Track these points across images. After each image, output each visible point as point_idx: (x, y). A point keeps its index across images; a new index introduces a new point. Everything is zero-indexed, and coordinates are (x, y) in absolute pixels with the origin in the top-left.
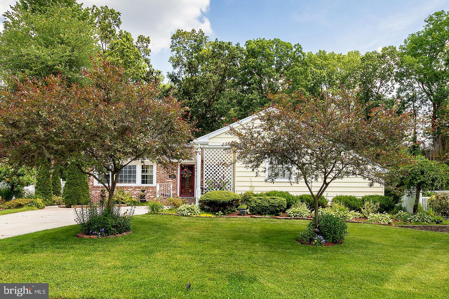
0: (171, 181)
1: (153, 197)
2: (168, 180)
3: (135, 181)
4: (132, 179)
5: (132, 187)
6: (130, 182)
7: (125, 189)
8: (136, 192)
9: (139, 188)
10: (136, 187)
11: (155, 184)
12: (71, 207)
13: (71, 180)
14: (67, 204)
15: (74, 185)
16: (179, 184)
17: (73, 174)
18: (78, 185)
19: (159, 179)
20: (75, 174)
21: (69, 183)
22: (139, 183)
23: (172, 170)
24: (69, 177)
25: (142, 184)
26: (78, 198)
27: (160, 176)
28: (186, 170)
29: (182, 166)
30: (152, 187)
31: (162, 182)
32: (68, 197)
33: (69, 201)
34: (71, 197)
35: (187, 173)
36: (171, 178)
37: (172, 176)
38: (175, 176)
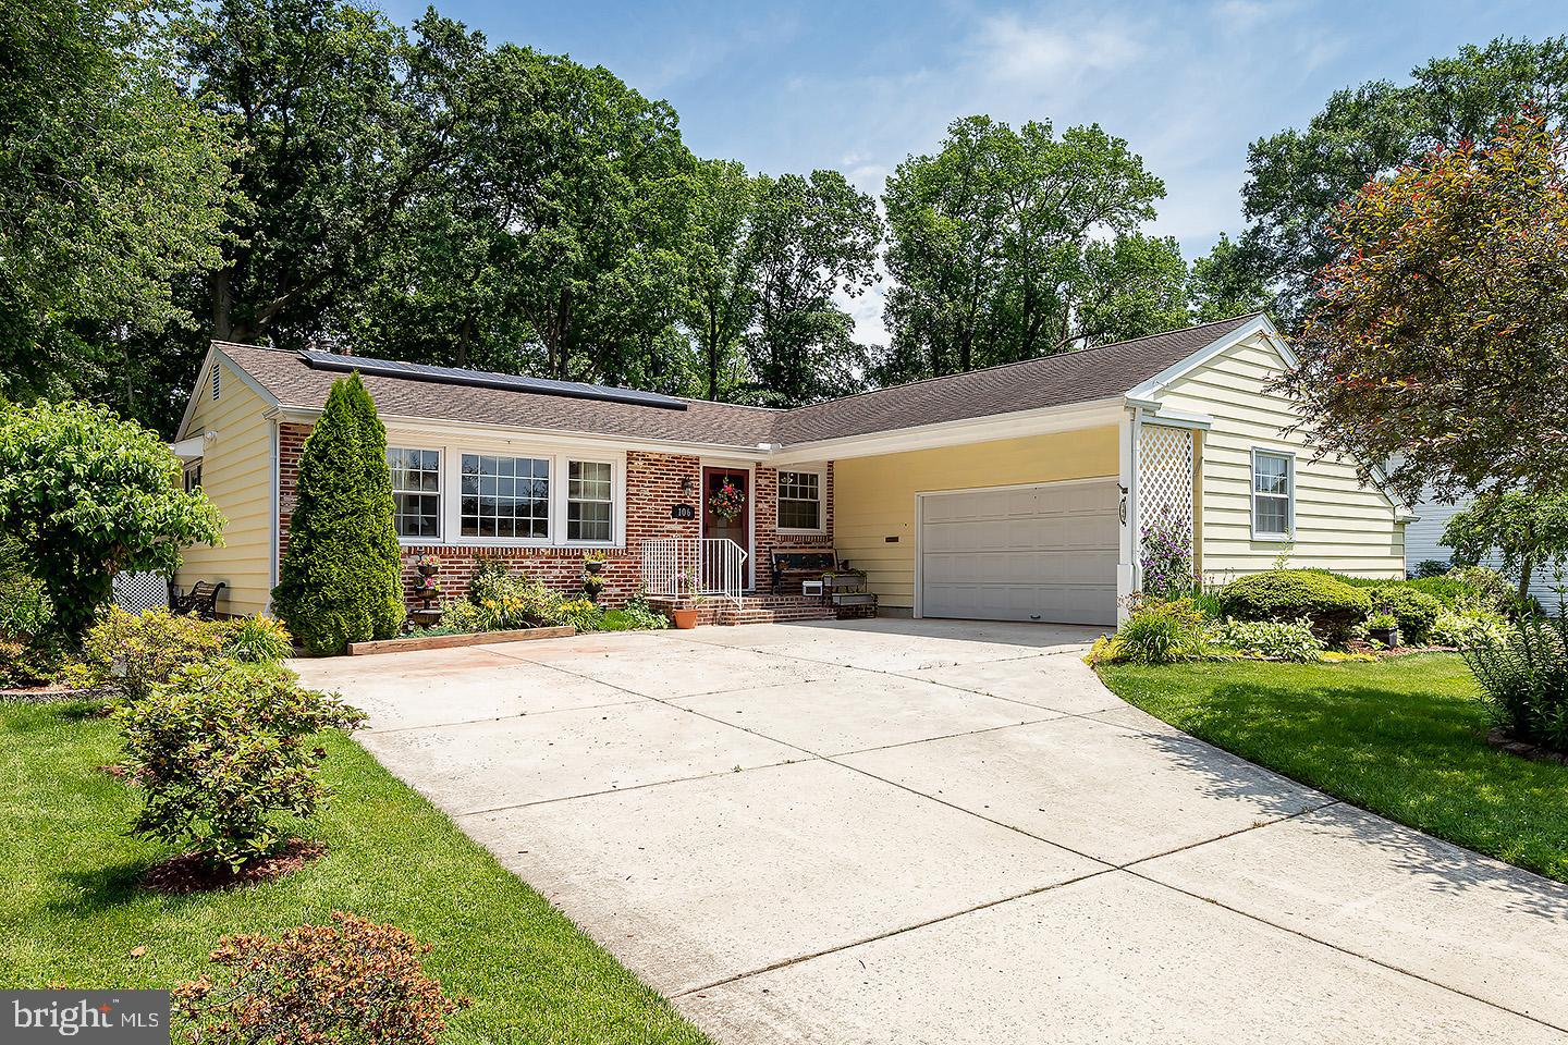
0: (680, 528)
1: (617, 590)
2: (669, 527)
3: (542, 528)
4: (532, 519)
5: (536, 552)
6: (523, 529)
7: (511, 561)
8: (556, 572)
9: (564, 554)
10: (555, 553)
11: (619, 539)
12: (344, 651)
13: (343, 516)
14: (322, 637)
15: (357, 544)
16: (701, 539)
17: (351, 488)
18: (375, 545)
19: (636, 519)
20: (355, 489)
21: (332, 530)
22: (558, 535)
23: (684, 487)
24: (329, 506)
25: (569, 538)
26: (379, 607)
27: (641, 508)
28: (728, 488)
29: (711, 475)
30: (613, 553)
31: (648, 533)
32: (334, 601)
33: (338, 625)
34: (349, 601)
35: (730, 499)
36: (679, 518)
37: (681, 511)
38: (692, 509)
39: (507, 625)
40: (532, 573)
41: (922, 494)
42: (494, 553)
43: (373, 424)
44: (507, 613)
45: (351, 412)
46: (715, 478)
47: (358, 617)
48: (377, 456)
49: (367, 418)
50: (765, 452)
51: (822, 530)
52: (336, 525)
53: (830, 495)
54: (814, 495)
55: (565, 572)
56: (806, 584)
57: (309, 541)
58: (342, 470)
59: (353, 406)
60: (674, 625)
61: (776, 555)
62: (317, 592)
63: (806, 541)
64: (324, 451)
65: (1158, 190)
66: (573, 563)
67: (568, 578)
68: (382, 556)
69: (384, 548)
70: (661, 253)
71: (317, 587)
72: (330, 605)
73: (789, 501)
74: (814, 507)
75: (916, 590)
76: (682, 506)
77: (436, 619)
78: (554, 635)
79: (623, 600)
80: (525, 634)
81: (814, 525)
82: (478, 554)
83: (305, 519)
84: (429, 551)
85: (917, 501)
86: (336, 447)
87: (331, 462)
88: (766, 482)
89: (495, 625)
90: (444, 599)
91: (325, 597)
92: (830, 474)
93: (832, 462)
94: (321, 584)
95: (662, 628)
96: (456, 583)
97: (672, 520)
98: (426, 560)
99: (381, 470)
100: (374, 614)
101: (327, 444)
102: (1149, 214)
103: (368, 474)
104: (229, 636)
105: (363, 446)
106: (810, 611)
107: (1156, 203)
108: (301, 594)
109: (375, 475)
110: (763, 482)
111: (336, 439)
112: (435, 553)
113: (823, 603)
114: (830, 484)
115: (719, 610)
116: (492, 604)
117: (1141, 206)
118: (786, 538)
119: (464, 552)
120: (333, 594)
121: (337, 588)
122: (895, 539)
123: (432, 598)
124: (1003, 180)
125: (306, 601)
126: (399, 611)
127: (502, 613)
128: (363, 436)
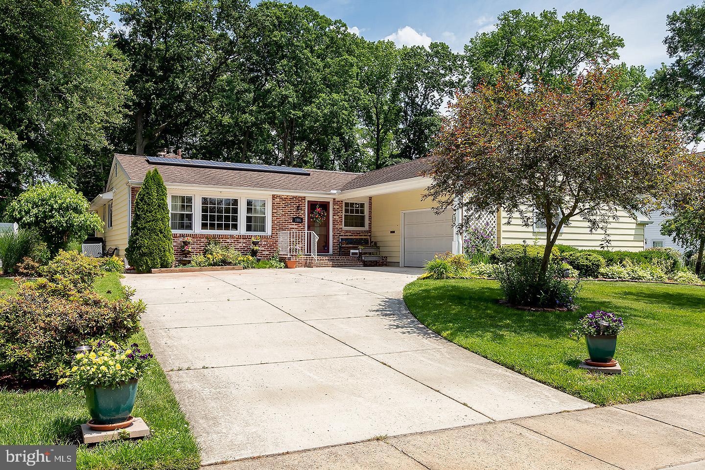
0: (296, 227)
1: (267, 253)
2: (291, 226)
3: (235, 227)
4: (231, 223)
5: (232, 237)
6: (227, 227)
7: (221, 240)
8: (240, 245)
9: (244, 237)
10: (239, 237)
11: (269, 231)
12: (150, 272)
13: (149, 222)
14: (141, 266)
15: (154, 232)
16: (306, 232)
17: (152, 211)
18: (161, 233)
19: (276, 223)
20: (154, 212)
21: (145, 227)
22: (242, 229)
23: (298, 209)
24: (144, 218)
25: (247, 231)
26: (162, 256)
27: (278, 218)
28: (318, 209)
29: (311, 204)
30: (266, 237)
31: (281, 229)
32: (145, 253)
33: (147, 262)
34: (151, 253)
35: (320, 215)
36: (296, 222)
37: (297, 220)
38: (302, 219)
39: (215, 264)
40: (230, 245)
41: (404, 212)
42: (214, 237)
43: (162, 187)
44: (215, 260)
45: (154, 182)
46: (313, 205)
47: (154, 259)
48: (163, 199)
49: (160, 185)
50: (334, 194)
51: (367, 228)
52: (147, 225)
53: (370, 212)
54: (362, 212)
55: (244, 245)
56: (352, 251)
57: (137, 231)
58: (149, 205)
59: (154, 181)
60: (286, 267)
61: (341, 239)
62: (140, 250)
63: (358, 233)
64: (143, 198)
65: (620, 43)
66: (248, 241)
67: (246, 247)
68: (164, 237)
69: (165, 234)
70: (335, 95)
71: (139, 248)
72: (144, 254)
73: (350, 215)
74: (363, 218)
75: (401, 254)
76: (297, 218)
77: (189, 262)
78: (233, 269)
79: (270, 257)
80: (221, 268)
81: (363, 225)
82: (207, 237)
83: (136, 223)
84: (187, 235)
85: (402, 215)
86: (147, 196)
87: (145, 202)
88: (338, 207)
89: (210, 265)
90: (193, 254)
91: (142, 251)
92: (370, 204)
93: (371, 198)
94: (141, 247)
95: (281, 268)
96: (199, 248)
97: (292, 223)
98: (186, 239)
99: (164, 204)
100: (161, 258)
101: (144, 195)
102: (615, 56)
103: (159, 206)
104: (102, 263)
105: (157, 196)
106: (350, 263)
107: (619, 50)
108: (134, 250)
109: (162, 206)
110: (336, 207)
111: (148, 193)
112: (190, 236)
113: (359, 259)
114: (370, 208)
115: (308, 261)
116: (210, 256)
117: (610, 52)
118: (347, 231)
119: (202, 236)
120: (144, 250)
121: (147, 248)
122: (394, 232)
123: (188, 254)
124: (526, 43)
125: (136, 253)
126: (172, 258)
127: (213, 260)
128: (157, 192)
